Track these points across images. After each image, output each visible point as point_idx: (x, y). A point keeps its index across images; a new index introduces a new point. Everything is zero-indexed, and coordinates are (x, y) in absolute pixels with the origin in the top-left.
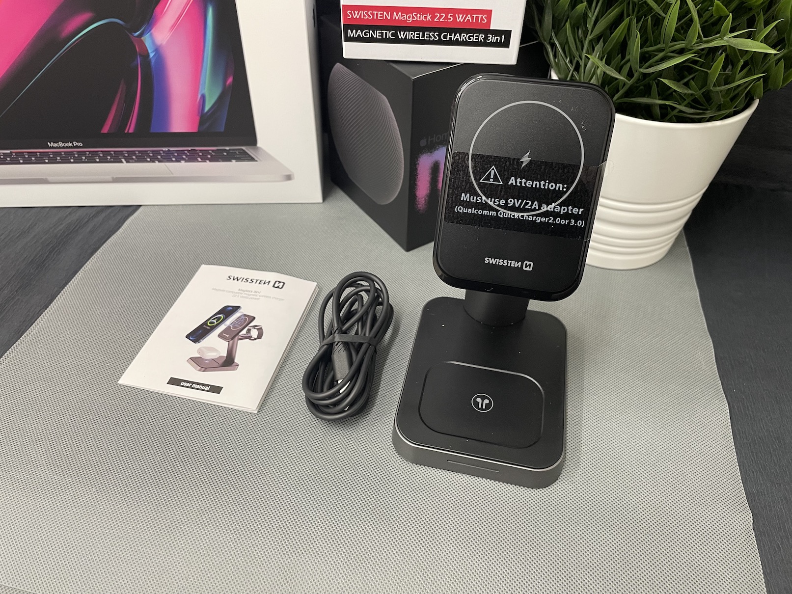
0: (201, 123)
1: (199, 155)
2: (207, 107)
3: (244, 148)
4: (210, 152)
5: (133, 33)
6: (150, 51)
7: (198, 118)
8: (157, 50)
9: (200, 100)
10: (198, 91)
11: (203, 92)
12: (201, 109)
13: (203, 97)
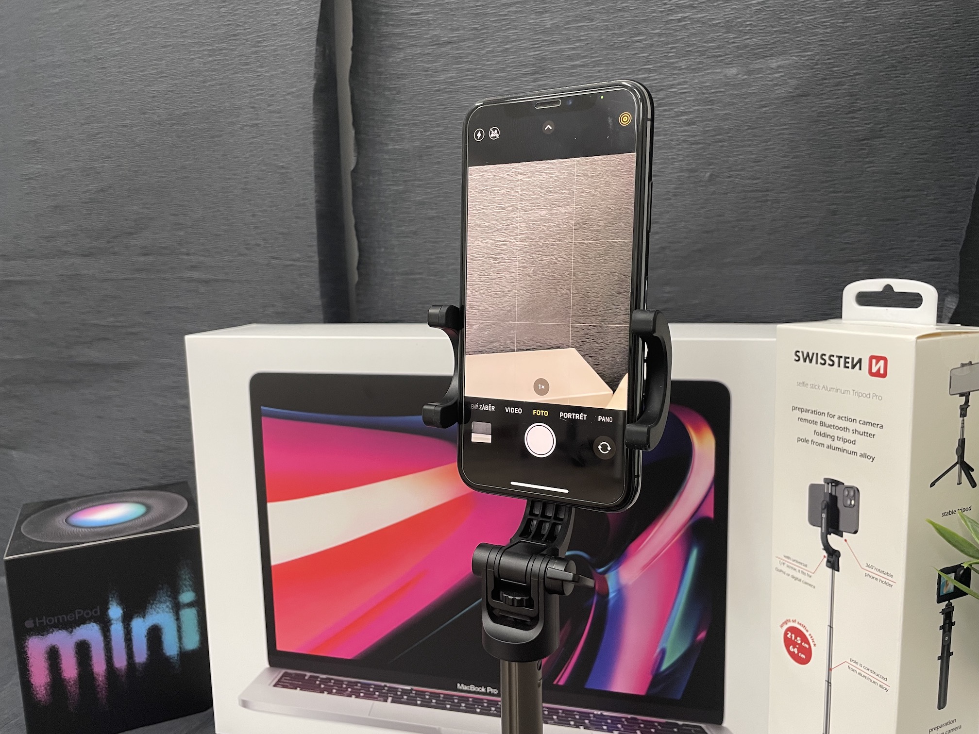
0: (653, 684)
1: (640, 727)
2: (665, 666)
3: (703, 726)
4: (656, 724)
5: (596, 569)
6: (611, 590)
7: (650, 677)
8: (620, 591)
9: (657, 656)
10: (658, 643)
11: (664, 645)
12: (656, 667)
13: (663, 652)
